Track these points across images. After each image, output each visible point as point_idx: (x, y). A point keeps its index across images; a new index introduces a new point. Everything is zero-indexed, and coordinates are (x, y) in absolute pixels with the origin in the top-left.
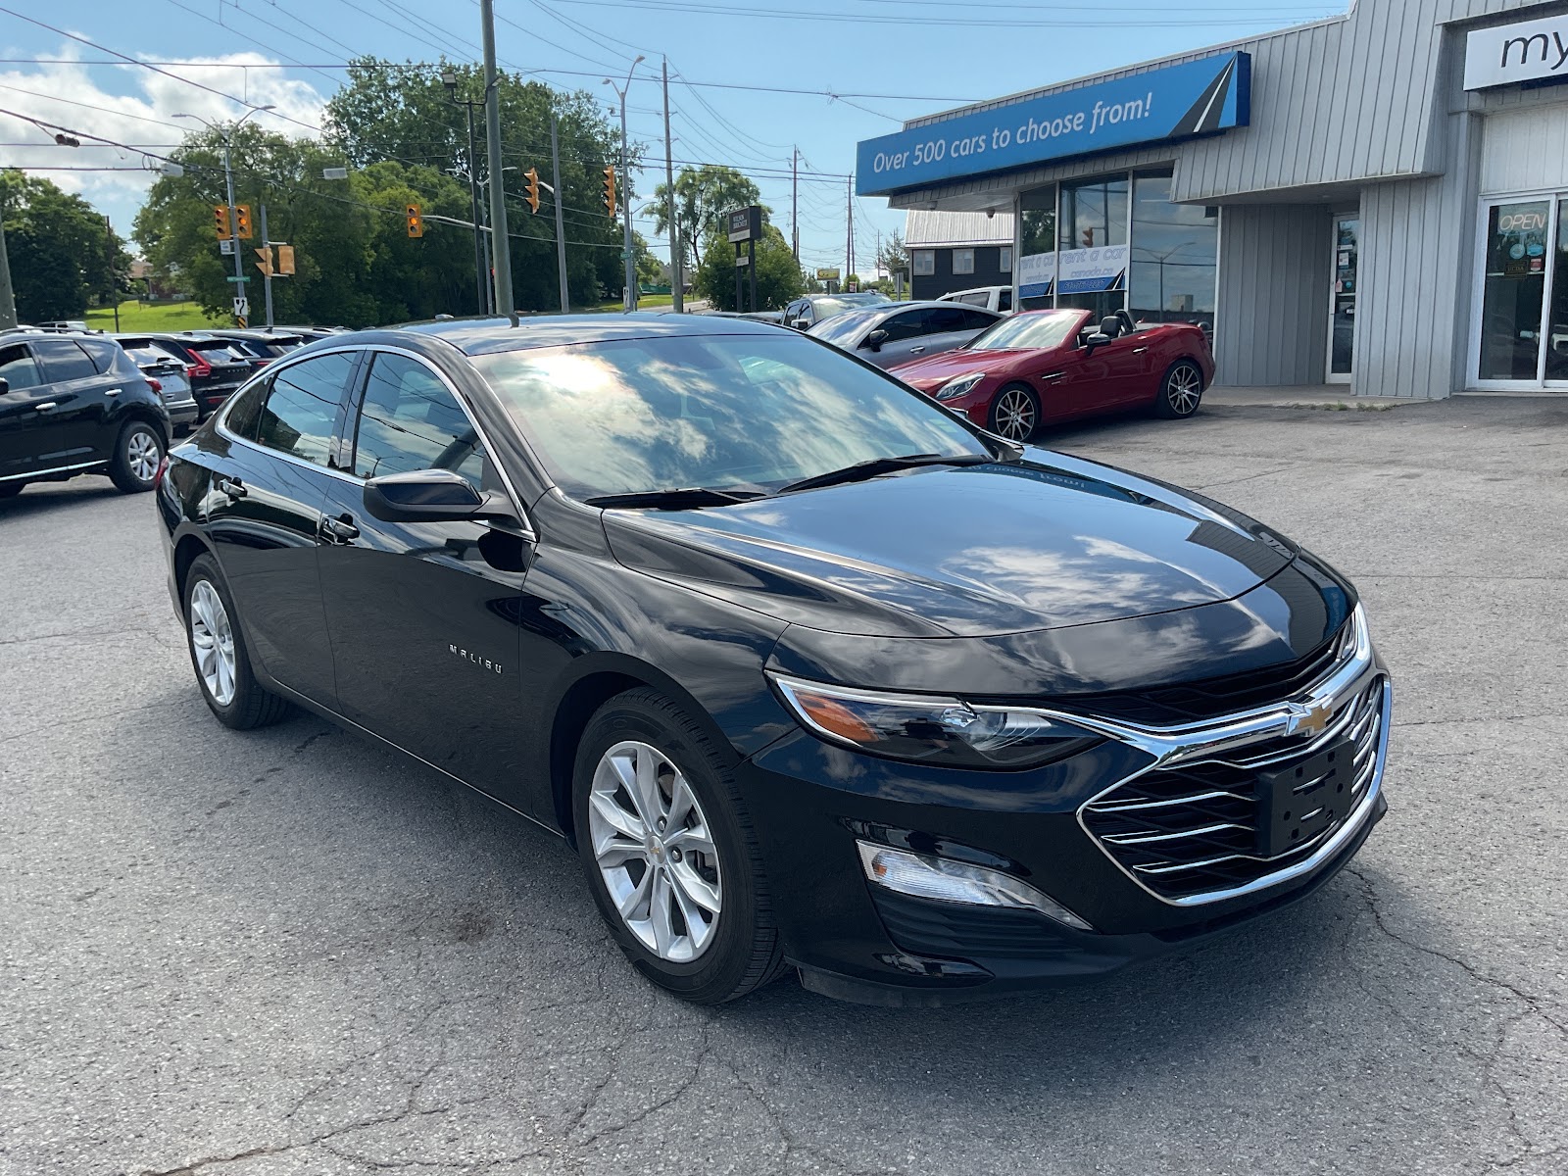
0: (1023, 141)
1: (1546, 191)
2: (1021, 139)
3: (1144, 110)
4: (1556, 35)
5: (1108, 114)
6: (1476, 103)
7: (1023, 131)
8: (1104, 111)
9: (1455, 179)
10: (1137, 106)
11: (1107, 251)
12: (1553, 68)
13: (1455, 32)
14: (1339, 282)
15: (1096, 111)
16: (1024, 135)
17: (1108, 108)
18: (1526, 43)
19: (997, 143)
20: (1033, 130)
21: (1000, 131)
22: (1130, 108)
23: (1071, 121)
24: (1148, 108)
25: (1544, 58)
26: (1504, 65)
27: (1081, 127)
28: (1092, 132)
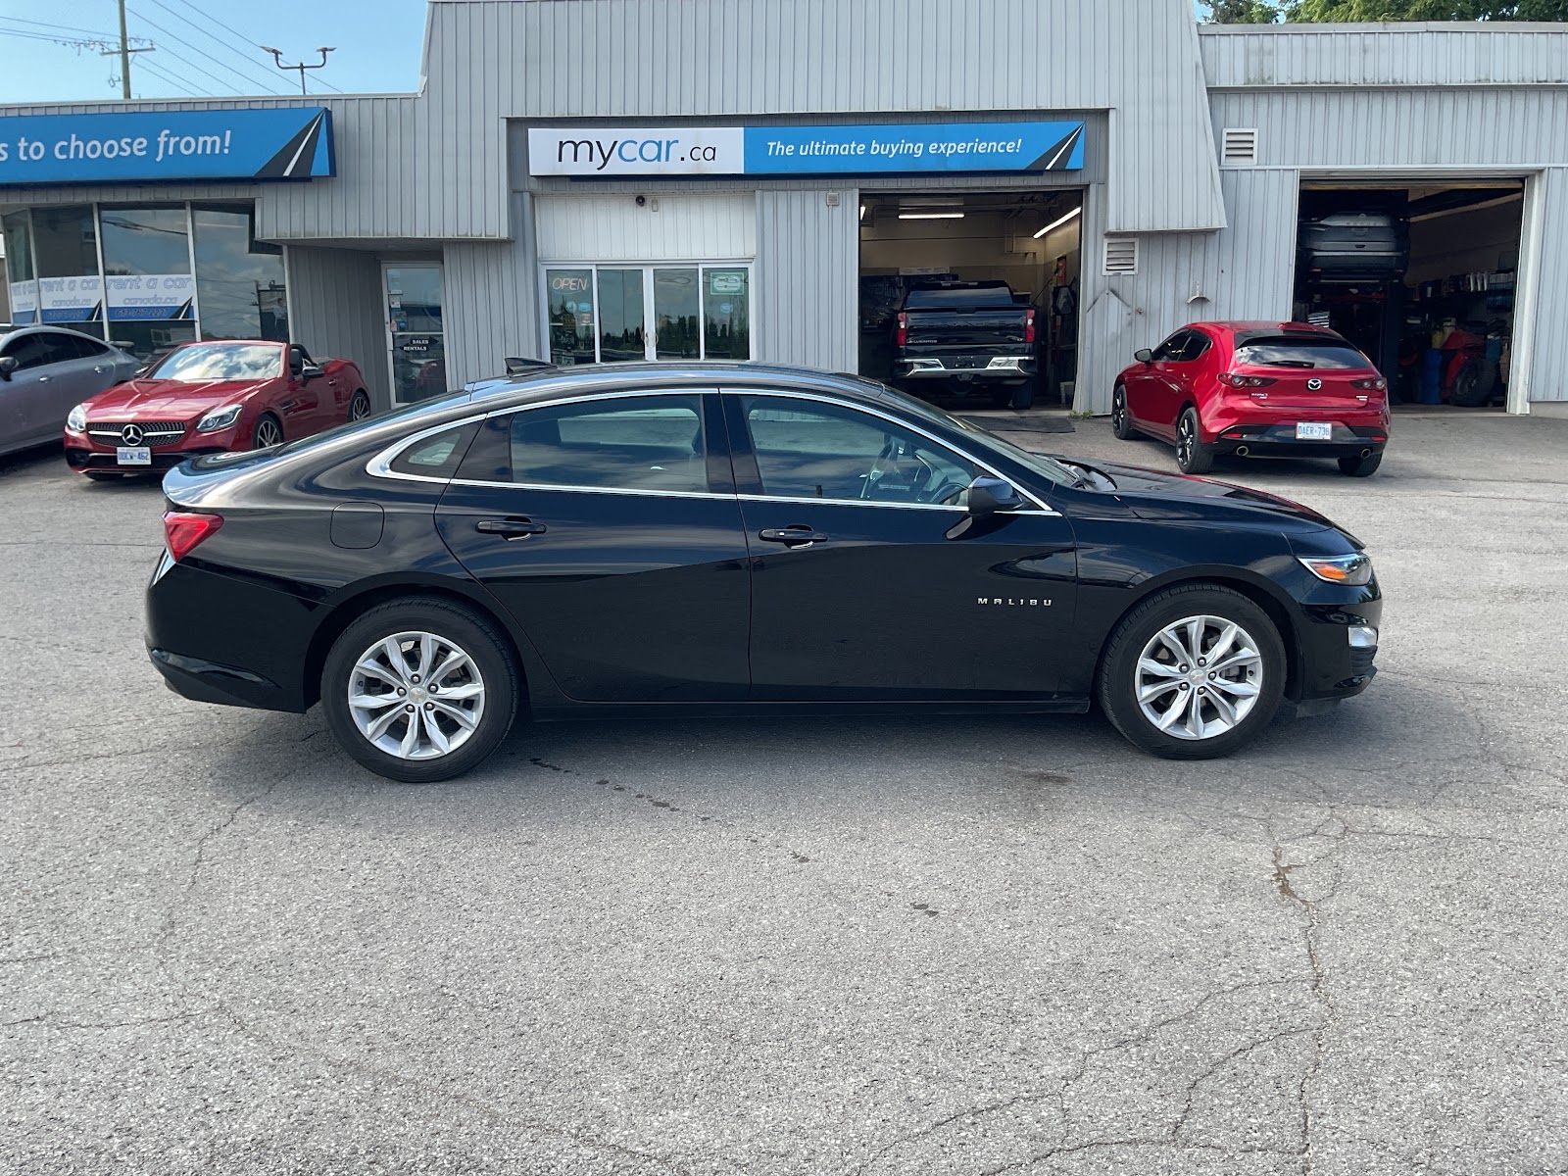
0: (64, 157)
1: (590, 262)
2: (61, 153)
3: (222, 146)
4: (598, 143)
5: (177, 144)
6: (534, 185)
7: (63, 146)
8: (173, 141)
9: (524, 245)
10: (214, 143)
11: (167, 280)
12: (599, 169)
13: (518, 127)
14: (393, 322)
15: (162, 139)
16: (63, 150)
17: (177, 139)
18: (576, 146)
19: (26, 153)
20: (77, 147)
21: (30, 142)
22: (205, 142)
23: (130, 145)
24: (227, 144)
25: (591, 160)
26: (560, 160)
27: (144, 153)
28: (158, 160)
